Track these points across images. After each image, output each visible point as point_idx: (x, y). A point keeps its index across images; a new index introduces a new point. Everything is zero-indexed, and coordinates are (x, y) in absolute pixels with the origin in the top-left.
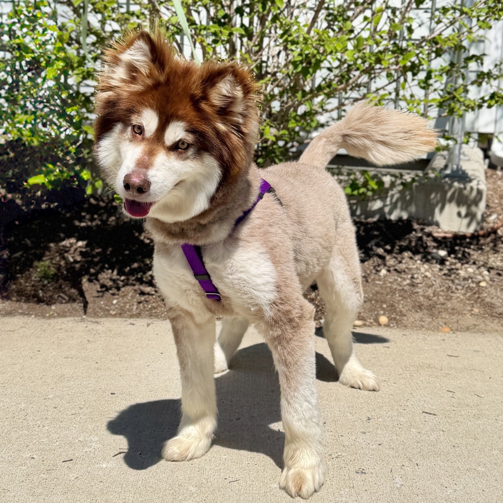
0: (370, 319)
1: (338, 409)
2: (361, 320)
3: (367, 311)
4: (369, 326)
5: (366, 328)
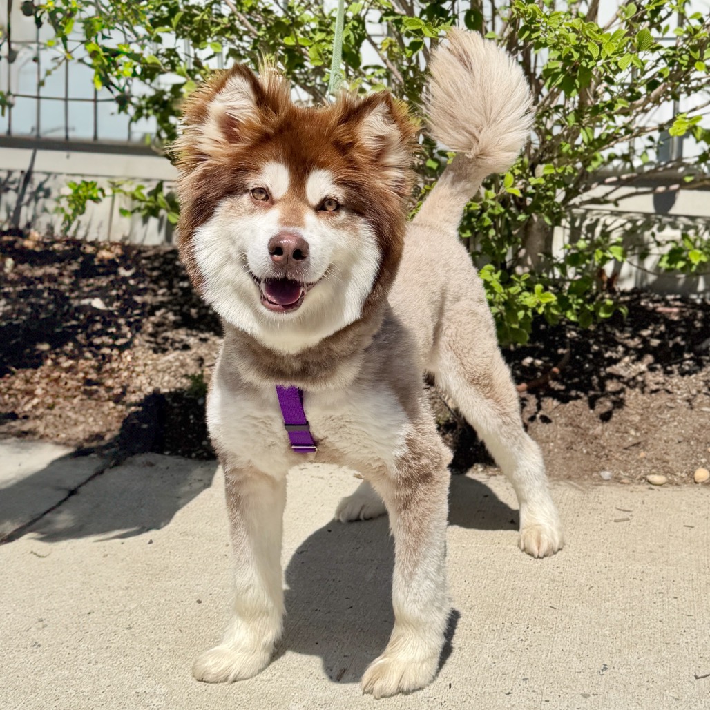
4: (677, 484)
5: (670, 488)
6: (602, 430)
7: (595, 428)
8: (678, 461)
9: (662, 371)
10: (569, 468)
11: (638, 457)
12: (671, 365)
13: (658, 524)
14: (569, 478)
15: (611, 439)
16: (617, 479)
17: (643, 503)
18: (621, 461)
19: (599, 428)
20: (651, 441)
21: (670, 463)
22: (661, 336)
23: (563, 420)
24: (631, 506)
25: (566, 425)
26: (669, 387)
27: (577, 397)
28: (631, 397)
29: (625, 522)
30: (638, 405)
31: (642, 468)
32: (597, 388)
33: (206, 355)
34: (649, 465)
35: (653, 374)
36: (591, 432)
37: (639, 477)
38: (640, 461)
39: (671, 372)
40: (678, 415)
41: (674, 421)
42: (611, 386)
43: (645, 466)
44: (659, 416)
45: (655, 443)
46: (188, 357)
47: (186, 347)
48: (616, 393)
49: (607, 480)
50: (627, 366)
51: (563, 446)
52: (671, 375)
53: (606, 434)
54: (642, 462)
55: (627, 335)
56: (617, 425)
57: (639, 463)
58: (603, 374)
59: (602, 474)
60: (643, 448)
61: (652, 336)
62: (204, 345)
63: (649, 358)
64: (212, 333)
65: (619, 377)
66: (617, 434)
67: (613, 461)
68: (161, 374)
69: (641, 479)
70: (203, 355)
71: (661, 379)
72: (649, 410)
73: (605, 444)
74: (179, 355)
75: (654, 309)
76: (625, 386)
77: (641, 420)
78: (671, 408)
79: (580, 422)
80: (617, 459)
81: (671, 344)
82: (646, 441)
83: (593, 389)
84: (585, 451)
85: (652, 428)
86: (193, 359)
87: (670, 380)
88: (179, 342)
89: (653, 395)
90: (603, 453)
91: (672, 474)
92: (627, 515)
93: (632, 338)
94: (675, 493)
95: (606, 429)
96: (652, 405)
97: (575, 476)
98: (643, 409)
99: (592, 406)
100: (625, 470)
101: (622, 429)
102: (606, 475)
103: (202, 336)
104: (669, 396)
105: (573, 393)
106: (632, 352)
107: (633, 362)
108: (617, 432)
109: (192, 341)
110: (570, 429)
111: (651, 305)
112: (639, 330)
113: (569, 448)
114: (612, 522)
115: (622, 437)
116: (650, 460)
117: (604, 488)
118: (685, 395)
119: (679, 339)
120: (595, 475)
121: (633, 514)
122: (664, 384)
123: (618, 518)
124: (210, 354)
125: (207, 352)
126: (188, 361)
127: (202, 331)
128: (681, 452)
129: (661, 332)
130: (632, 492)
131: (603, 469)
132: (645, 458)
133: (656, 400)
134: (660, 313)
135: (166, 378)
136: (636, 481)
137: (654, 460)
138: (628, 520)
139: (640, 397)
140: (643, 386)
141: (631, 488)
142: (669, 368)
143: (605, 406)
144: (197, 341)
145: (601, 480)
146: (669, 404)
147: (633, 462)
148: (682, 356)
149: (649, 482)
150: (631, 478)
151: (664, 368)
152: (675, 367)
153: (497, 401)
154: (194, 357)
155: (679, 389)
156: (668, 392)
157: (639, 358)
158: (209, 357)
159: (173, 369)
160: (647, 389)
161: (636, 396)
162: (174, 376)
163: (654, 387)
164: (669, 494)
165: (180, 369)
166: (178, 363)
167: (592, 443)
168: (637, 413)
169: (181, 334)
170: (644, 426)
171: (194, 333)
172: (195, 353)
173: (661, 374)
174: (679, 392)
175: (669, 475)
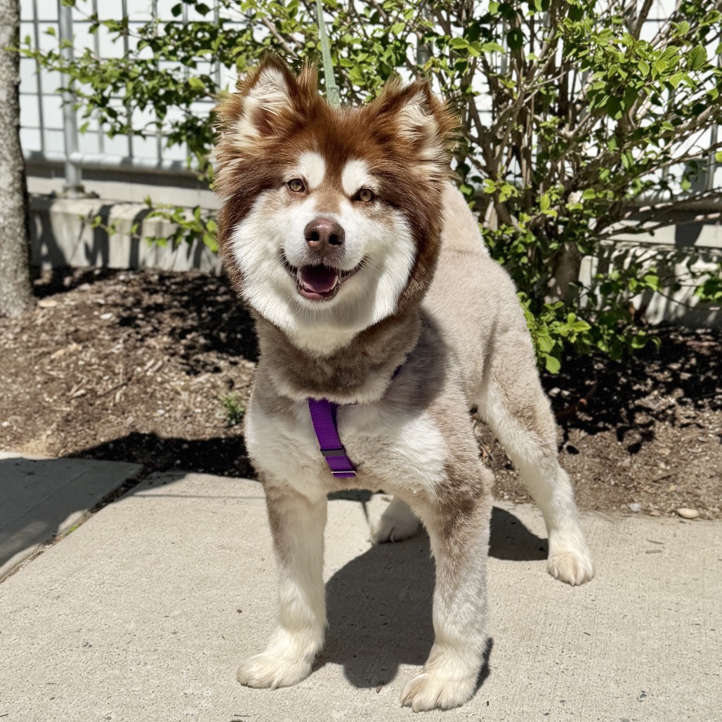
0: (714, 507)
1: (598, 673)
2: (697, 507)
3: (712, 493)
4: (709, 519)
5: (702, 522)
6: (631, 462)
7: (623, 460)
8: (710, 496)
9: (693, 404)
10: (597, 498)
11: (668, 491)
12: (702, 399)
13: (691, 557)
14: (597, 508)
15: (640, 472)
16: (646, 512)
17: (675, 535)
18: (651, 494)
19: (627, 461)
20: (681, 475)
21: (702, 498)
22: (691, 370)
23: (591, 451)
24: (663, 539)
25: (594, 457)
26: (700, 421)
27: (605, 429)
28: (661, 430)
29: (657, 554)
30: (669, 438)
31: (672, 501)
32: (626, 420)
33: (236, 378)
34: (680, 499)
35: (684, 407)
36: (619, 464)
37: (669, 510)
38: (670, 494)
39: (702, 406)
40: (710, 449)
41: (706, 455)
42: (640, 419)
43: (676, 499)
44: (690, 450)
45: (686, 477)
46: (218, 379)
47: (217, 370)
48: (645, 426)
49: (637, 512)
50: (656, 399)
51: (590, 477)
52: (702, 410)
53: (635, 466)
54: (672, 496)
55: (657, 368)
56: (646, 458)
57: (669, 497)
58: (632, 406)
59: (631, 505)
60: (674, 481)
61: (682, 369)
62: (234, 368)
63: (679, 392)
64: (241, 357)
65: (648, 410)
66: (646, 467)
67: (642, 493)
68: (193, 395)
69: (671, 512)
70: (233, 377)
71: (692, 413)
72: (680, 444)
73: (634, 477)
74: (210, 377)
75: (684, 343)
76: (654, 419)
77: (671, 454)
78: (703, 442)
79: (608, 454)
80: (646, 492)
81: (702, 378)
82: (676, 475)
83: (622, 421)
84: (613, 483)
85: (682, 462)
86: (225, 382)
87: (701, 414)
88: (210, 365)
89: (684, 429)
90: (631, 486)
91: (703, 508)
92: (659, 547)
93: (661, 371)
94: (707, 528)
95: (635, 462)
96: (683, 439)
97: (603, 507)
98: (673, 443)
99: (620, 438)
100: (655, 503)
101: (651, 462)
102: (635, 507)
103: (232, 359)
104: (701, 430)
105: (601, 425)
106: (661, 385)
107: (663, 395)
108: (646, 464)
109: (222, 364)
110: (598, 460)
111: (681, 338)
112: (668, 363)
113: (596, 479)
114: (644, 553)
115: (651, 470)
116: (680, 494)
117: (633, 519)
118: (717, 430)
119: (710, 374)
120: (623, 506)
121: (665, 546)
122: (694, 418)
123: (649, 549)
124: (239, 377)
125: (236, 375)
126: (219, 383)
127: (232, 355)
128: (713, 487)
129: (692, 365)
130: (662, 524)
131: (632, 501)
132: (676, 491)
133: (687, 434)
134: (690, 346)
135: (199, 399)
136: (666, 514)
137: (684, 494)
138: (660, 551)
139: (670, 430)
140: (673, 420)
141: (661, 520)
142: (700, 402)
143: (634, 438)
144: (227, 364)
145: (630, 511)
146: (700, 439)
147: (663, 495)
148: (714, 390)
149: (680, 515)
150: (662, 510)
151: (695, 402)
152: (706, 401)
153: (539, 433)
154: (224, 379)
155: (711, 423)
156: (699, 426)
157: (669, 392)
158: (239, 379)
159: (205, 390)
160: (676, 422)
161: (666, 429)
162: (206, 397)
163: (685, 421)
164: (701, 527)
165: (212, 391)
166: (209, 385)
167: (620, 475)
168: (667, 446)
169: (212, 357)
170: (674, 460)
171: (225, 356)
172: (226, 375)
173: (692, 409)
174: (711, 427)
175: (700, 509)
